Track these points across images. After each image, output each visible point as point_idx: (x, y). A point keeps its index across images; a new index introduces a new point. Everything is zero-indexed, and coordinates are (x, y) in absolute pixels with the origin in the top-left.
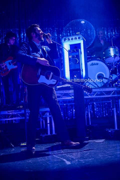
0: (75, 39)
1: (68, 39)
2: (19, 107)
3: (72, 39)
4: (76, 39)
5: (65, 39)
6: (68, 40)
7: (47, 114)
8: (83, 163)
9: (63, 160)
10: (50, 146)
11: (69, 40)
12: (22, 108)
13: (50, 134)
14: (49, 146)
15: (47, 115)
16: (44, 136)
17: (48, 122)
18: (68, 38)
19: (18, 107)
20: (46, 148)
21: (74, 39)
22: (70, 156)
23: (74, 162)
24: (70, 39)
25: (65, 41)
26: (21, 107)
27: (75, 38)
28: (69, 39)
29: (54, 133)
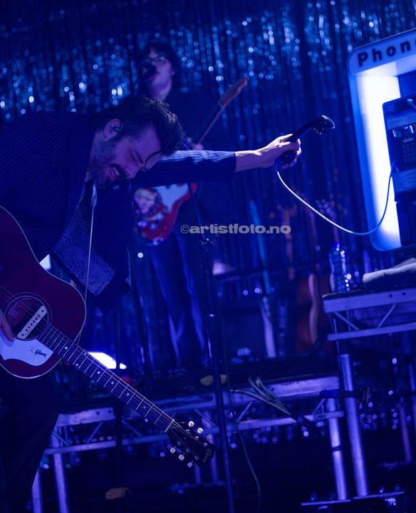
0: (403, 51)
1: (375, 53)
3: (391, 52)
4: (405, 47)
5: (359, 56)
7: (324, 404)
11: (377, 56)
13: (347, 498)
15: (326, 411)
16: (324, 505)
17: (335, 441)
18: (374, 50)
21: (399, 49)
24: (384, 53)
25: (361, 64)
27: (402, 45)
28: (380, 53)
29: (363, 492)
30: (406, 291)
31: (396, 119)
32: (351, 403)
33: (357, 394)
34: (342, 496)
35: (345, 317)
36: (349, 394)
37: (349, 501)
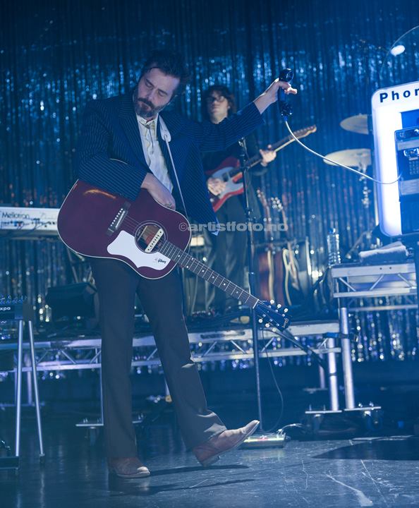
0: (416, 94)
1: (393, 94)
2: (237, 319)
3: (407, 94)
5: (381, 95)
6: (393, 99)
7: (327, 343)
8: (412, 503)
9: (355, 493)
10: (331, 449)
11: (395, 96)
12: (248, 324)
13: (340, 409)
14: (331, 446)
15: (327, 347)
16: (318, 414)
17: (333, 369)
18: (393, 92)
19: (232, 321)
20: (316, 454)
21: (413, 93)
22: (381, 482)
23: (385, 501)
24: (401, 95)
25: (382, 101)
26: (245, 319)
27: (416, 90)
28: (397, 94)
29: (351, 406)
30: (392, 266)
31: (405, 143)
32: (346, 342)
33: (351, 337)
34: (335, 408)
35: (346, 281)
36: (345, 336)
37: (341, 411)
